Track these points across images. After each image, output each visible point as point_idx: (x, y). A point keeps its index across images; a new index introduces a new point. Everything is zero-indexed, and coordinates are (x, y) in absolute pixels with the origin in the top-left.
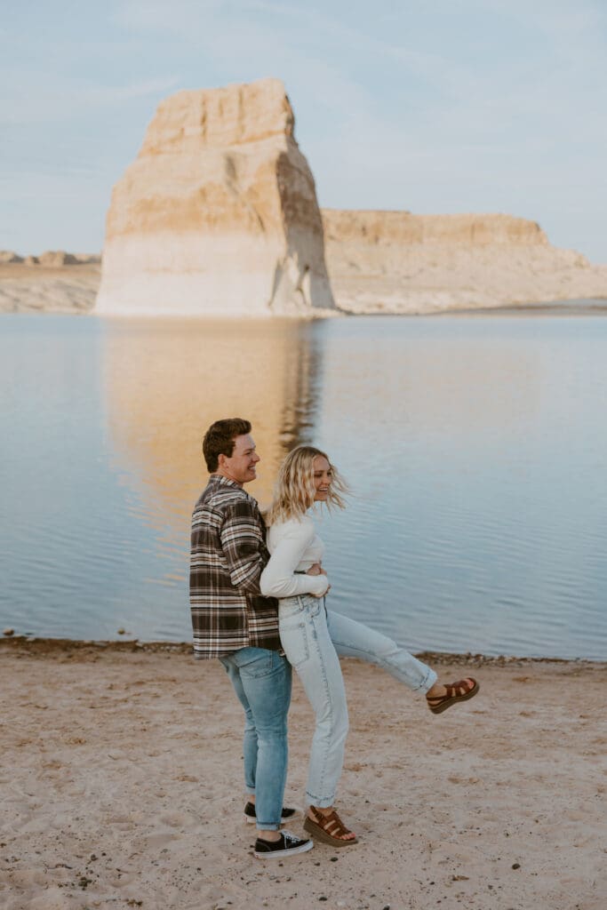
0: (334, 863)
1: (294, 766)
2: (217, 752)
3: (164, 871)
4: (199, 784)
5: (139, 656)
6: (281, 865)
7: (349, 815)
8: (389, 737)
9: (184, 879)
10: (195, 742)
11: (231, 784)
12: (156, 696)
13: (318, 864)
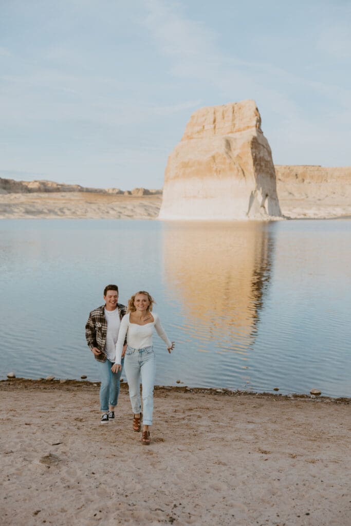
0: (308, 516)
1: (279, 459)
2: (235, 449)
3: (214, 516)
4: (228, 466)
5: (188, 395)
6: (278, 516)
7: (313, 489)
8: (328, 444)
9: (226, 521)
10: (223, 443)
11: (245, 468)
12: (199, 417)
13: (299, 516)
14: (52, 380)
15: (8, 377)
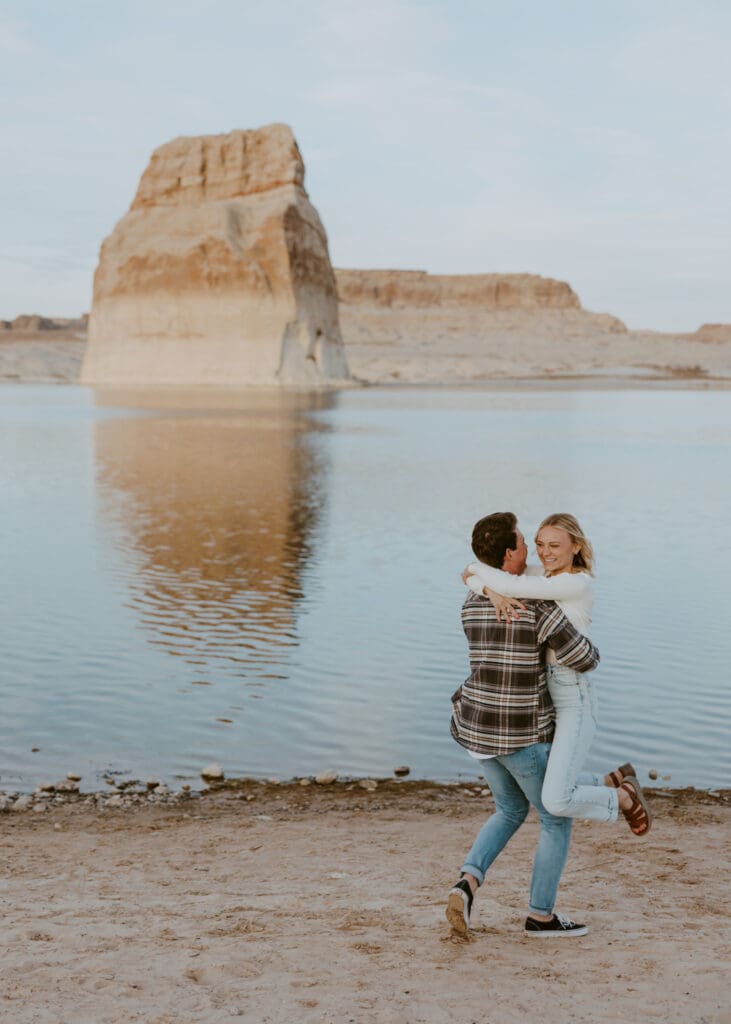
14: (334, 782)
15: (207, 778)
